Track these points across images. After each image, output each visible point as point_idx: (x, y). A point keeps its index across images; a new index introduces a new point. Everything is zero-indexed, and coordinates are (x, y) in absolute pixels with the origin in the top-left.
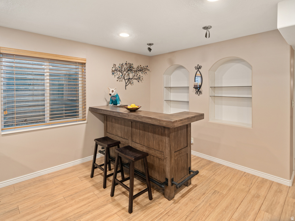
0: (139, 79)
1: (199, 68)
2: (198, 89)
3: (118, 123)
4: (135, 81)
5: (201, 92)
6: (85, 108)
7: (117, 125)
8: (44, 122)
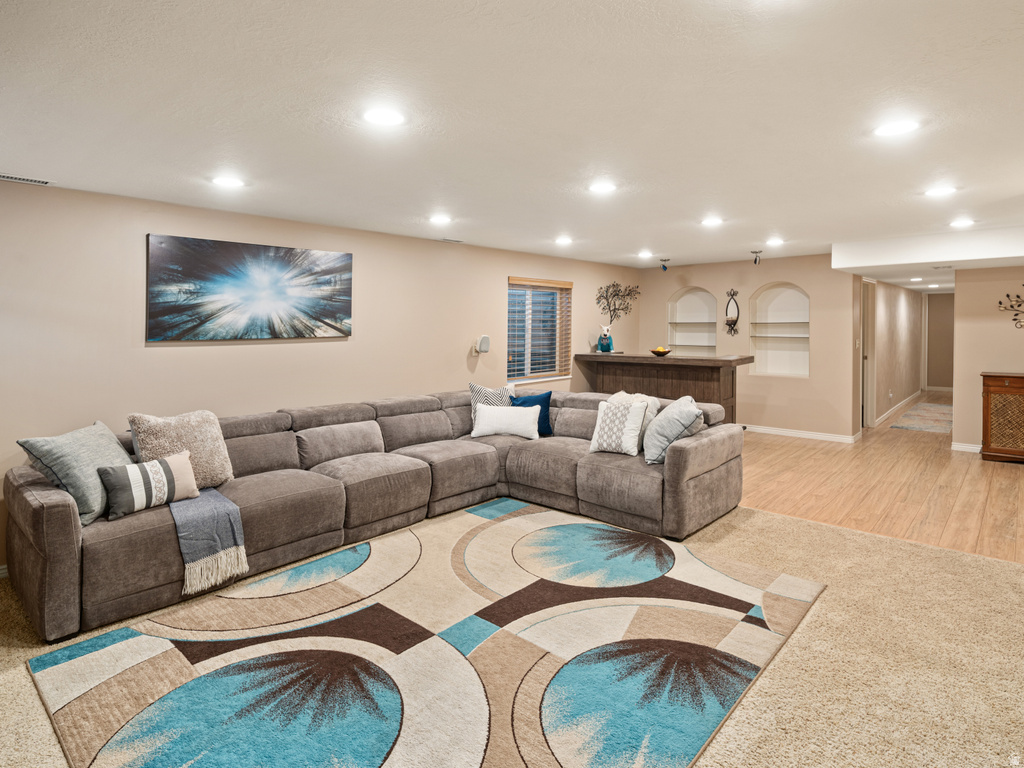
0: (626, 309)
1: (733, 295)
2: (732, 325)
3: (629, 375)
4: (621, 313)
5: (736, 331)
6: (567, 356)
7: (626, 378)
8: (523, 374)
